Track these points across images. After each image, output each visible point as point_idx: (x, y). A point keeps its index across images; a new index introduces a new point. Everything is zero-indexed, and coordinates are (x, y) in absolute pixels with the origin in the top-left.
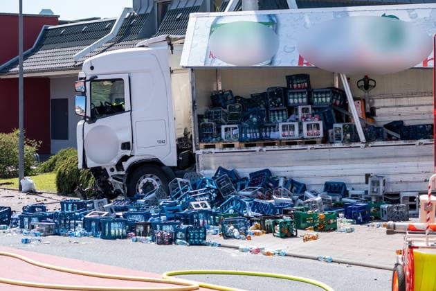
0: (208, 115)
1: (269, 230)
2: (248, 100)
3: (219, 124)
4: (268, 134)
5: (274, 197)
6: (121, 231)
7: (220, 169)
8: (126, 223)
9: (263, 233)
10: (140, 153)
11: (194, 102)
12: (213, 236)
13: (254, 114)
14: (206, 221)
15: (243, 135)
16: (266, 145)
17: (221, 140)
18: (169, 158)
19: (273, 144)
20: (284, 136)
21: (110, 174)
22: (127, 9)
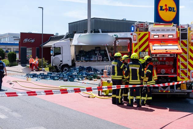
0: (78, 55)
1: (87, 79)
2: (87, 52)
3: (81, 57)
4: (91, 59)
5: (90, 72)
6: (57, 78)
7: (80, 66)
8: (59, 77)
10: (64, 63)
11: (75, 52)
12: (76, 80)
13: (88, 55)
14: (75, 77)
15: (85, 59)
17: (81, 60)
18: (70, 64)
19: (91, 61)
20: (94, 60)
21: (58, 67)
22: (67, 33)
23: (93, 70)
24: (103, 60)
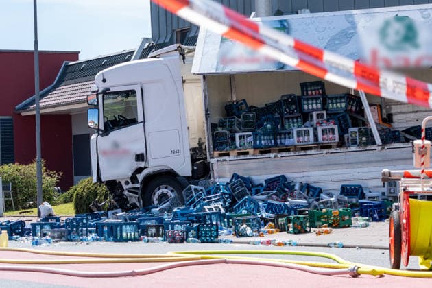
0: (222, 124)
2: (262, 109)
3: (233, 132)
4: (283, 141)
5: (289, 199)
6: (133, 234)
7: (235, 176)
8: (138, 226)
9: (277, 231)
10: (154, 164)
11: (207, 111)
13: (268, 120)
14: (219, 223)
15: (258, 142)
16: (280, 151)
17: (236, 148)
18: (184, 168)
19: (288, 150)
20: (299, 141)
21: (125, 187)
22: (146, 40)
23: (297, 187)
24: (341, 144)
